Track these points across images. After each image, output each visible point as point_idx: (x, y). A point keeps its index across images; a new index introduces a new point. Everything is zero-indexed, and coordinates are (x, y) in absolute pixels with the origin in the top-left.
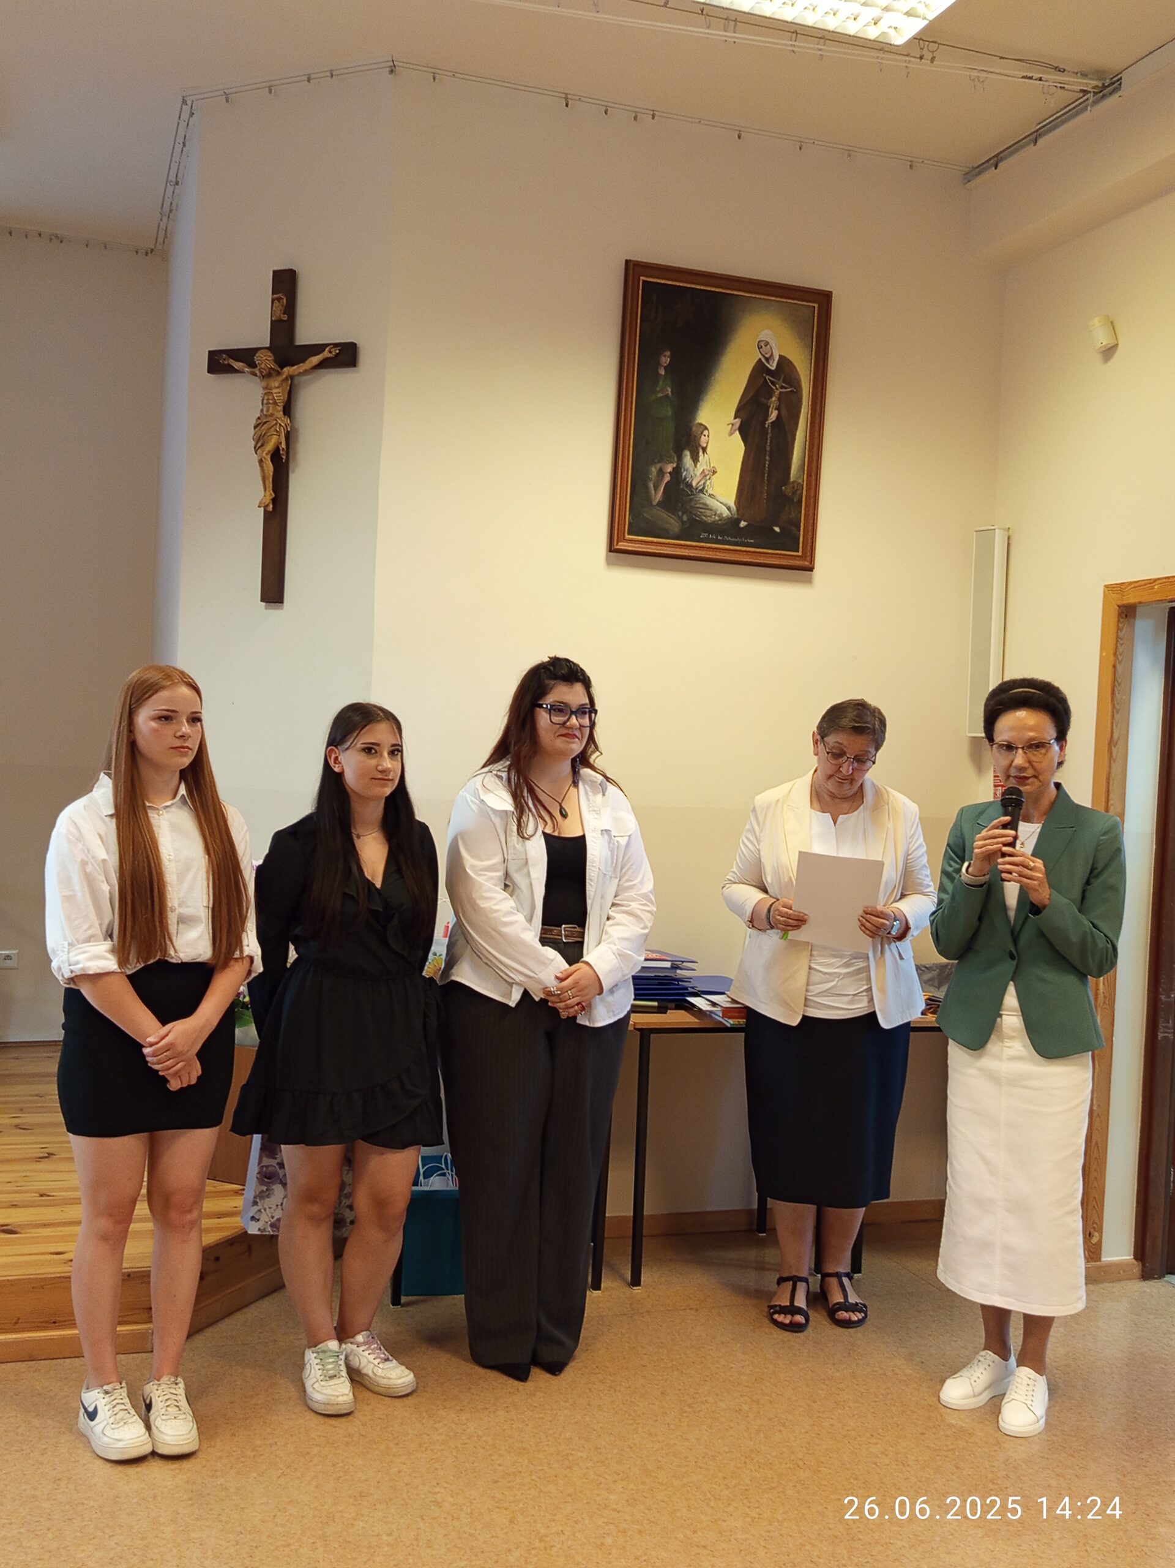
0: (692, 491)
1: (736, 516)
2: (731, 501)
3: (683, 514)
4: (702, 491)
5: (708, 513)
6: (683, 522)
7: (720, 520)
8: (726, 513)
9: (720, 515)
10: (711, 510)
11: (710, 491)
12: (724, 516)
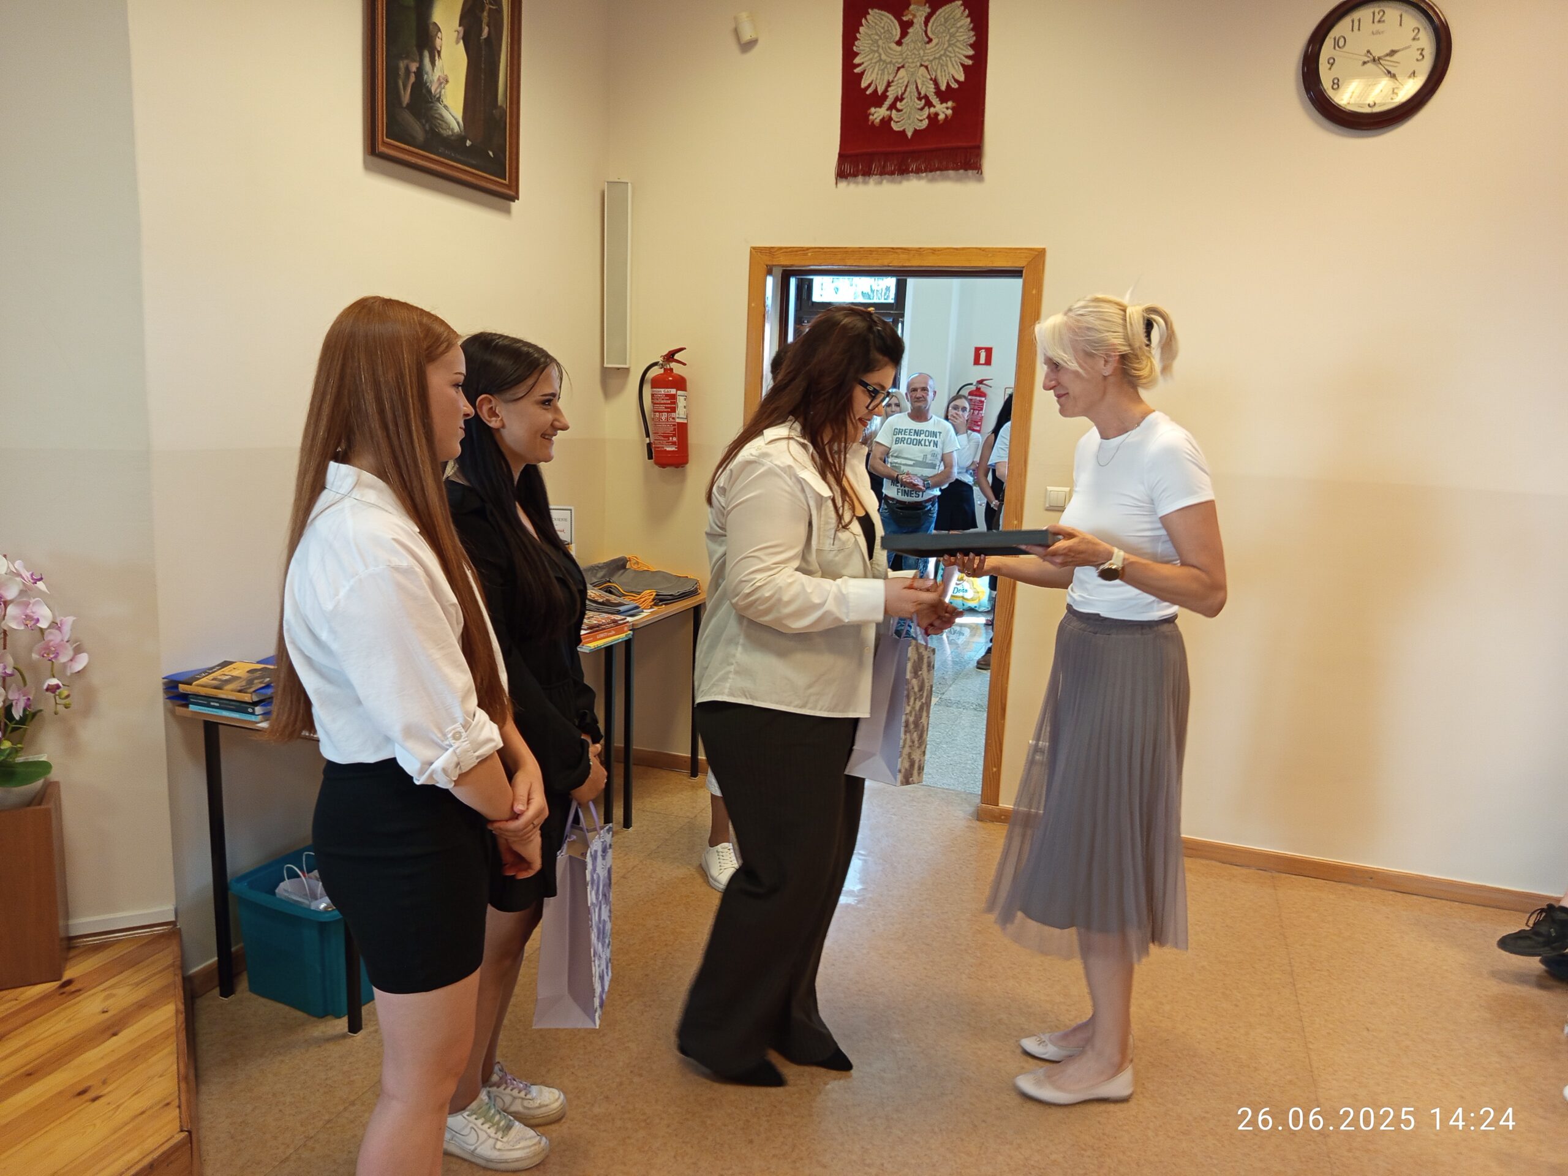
0: (431, 99)
1: (463, 134)
2: (459, 116)
3: (426, 122)
4: (439, 99)
5: (444, 125)
6: (426, 131)
7: (452, 135)
8: (456, 129)
9: (452, 130)
10: (446, 123)
11: (445, 102)
12: (456, 131)
